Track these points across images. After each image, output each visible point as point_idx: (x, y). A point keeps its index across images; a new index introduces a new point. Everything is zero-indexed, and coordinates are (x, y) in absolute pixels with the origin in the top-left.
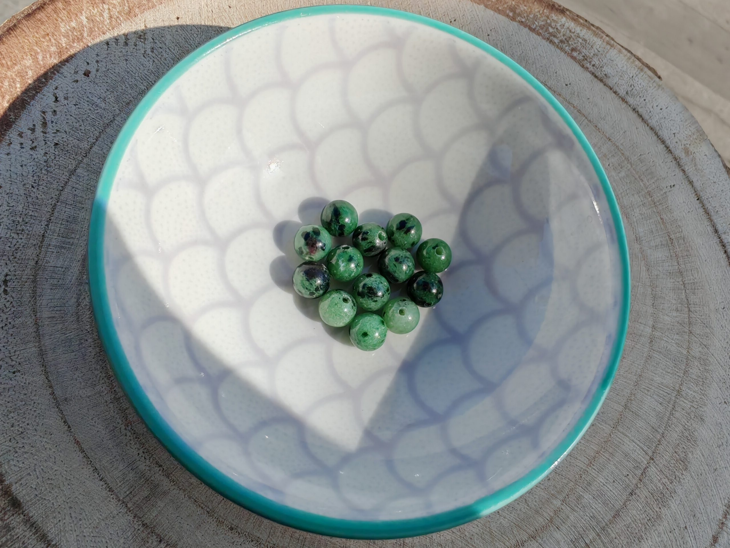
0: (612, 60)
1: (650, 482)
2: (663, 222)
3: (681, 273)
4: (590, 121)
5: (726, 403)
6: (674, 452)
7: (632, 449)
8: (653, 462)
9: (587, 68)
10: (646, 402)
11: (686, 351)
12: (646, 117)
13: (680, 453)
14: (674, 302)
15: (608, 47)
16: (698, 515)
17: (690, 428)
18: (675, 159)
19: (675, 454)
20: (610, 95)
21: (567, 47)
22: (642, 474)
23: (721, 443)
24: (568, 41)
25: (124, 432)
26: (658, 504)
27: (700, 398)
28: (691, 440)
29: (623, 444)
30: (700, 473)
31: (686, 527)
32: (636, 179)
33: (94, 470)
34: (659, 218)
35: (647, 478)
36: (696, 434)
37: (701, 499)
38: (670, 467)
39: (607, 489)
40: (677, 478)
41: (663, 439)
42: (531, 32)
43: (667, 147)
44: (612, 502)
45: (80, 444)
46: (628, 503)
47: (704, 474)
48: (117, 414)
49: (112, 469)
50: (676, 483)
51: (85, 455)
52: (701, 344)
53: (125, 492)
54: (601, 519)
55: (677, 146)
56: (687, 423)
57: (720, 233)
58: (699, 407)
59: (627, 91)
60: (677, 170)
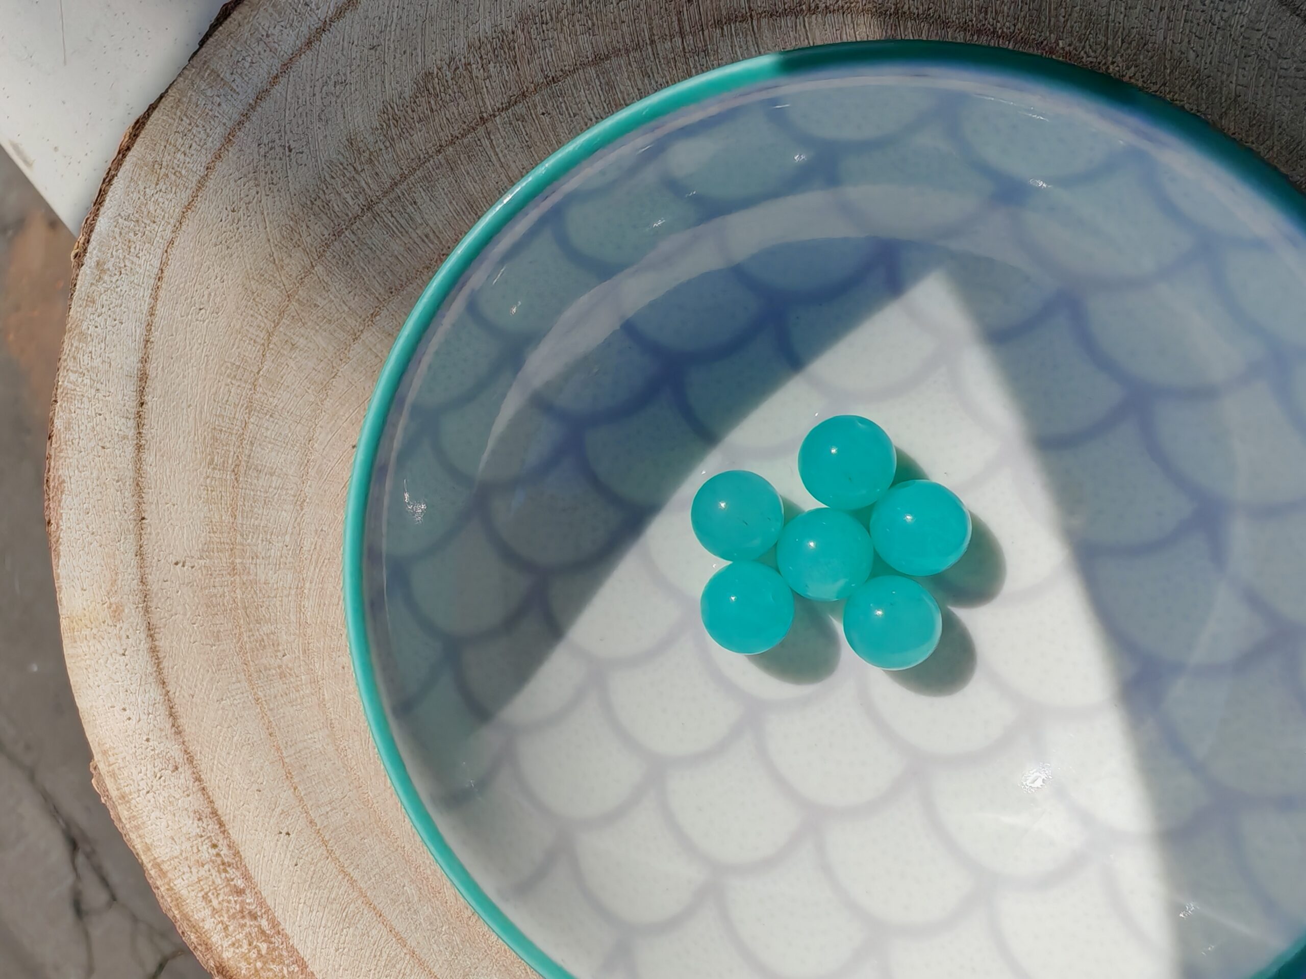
0: (173, 839)
1: (509, 85)
2: (235, 510)
4: (278, 749)
5: (289, 147)
6: (435, 113)
8: (485, 115)
9: (229, 846)
10: (442, 219)
11: (316, 269)
12: (162, 710)
13: (425, 106)
14: (292, 363)
15: (165, 867)
17: (382, 137)
18: (147, 610)
19: (434, 107)
20: (212, 780)
21: (248, 901)
22: (516, 102)
23: (338, 87)
24: (241, 911)
26: (514, 40)
27: (333, 177)
28: (391, 117)
30: (405, 56)
32: (245, 608)
34: (239, 520)
35: (510, 93)
36: (376, 124)
37: (429, 12)
38: (456, 90)
40: (453, 66)
41: (444, 142)
43: (151, 636)
44: (598, 83)
46: (567, 68)
47: (398, 50)
50: (460, 60)
54: (634, 65)
55: (131, 630)
56: (382, 147)
57: (135, 442)
58: (345, 165)
59: (173, 771)
60: (155, 588)
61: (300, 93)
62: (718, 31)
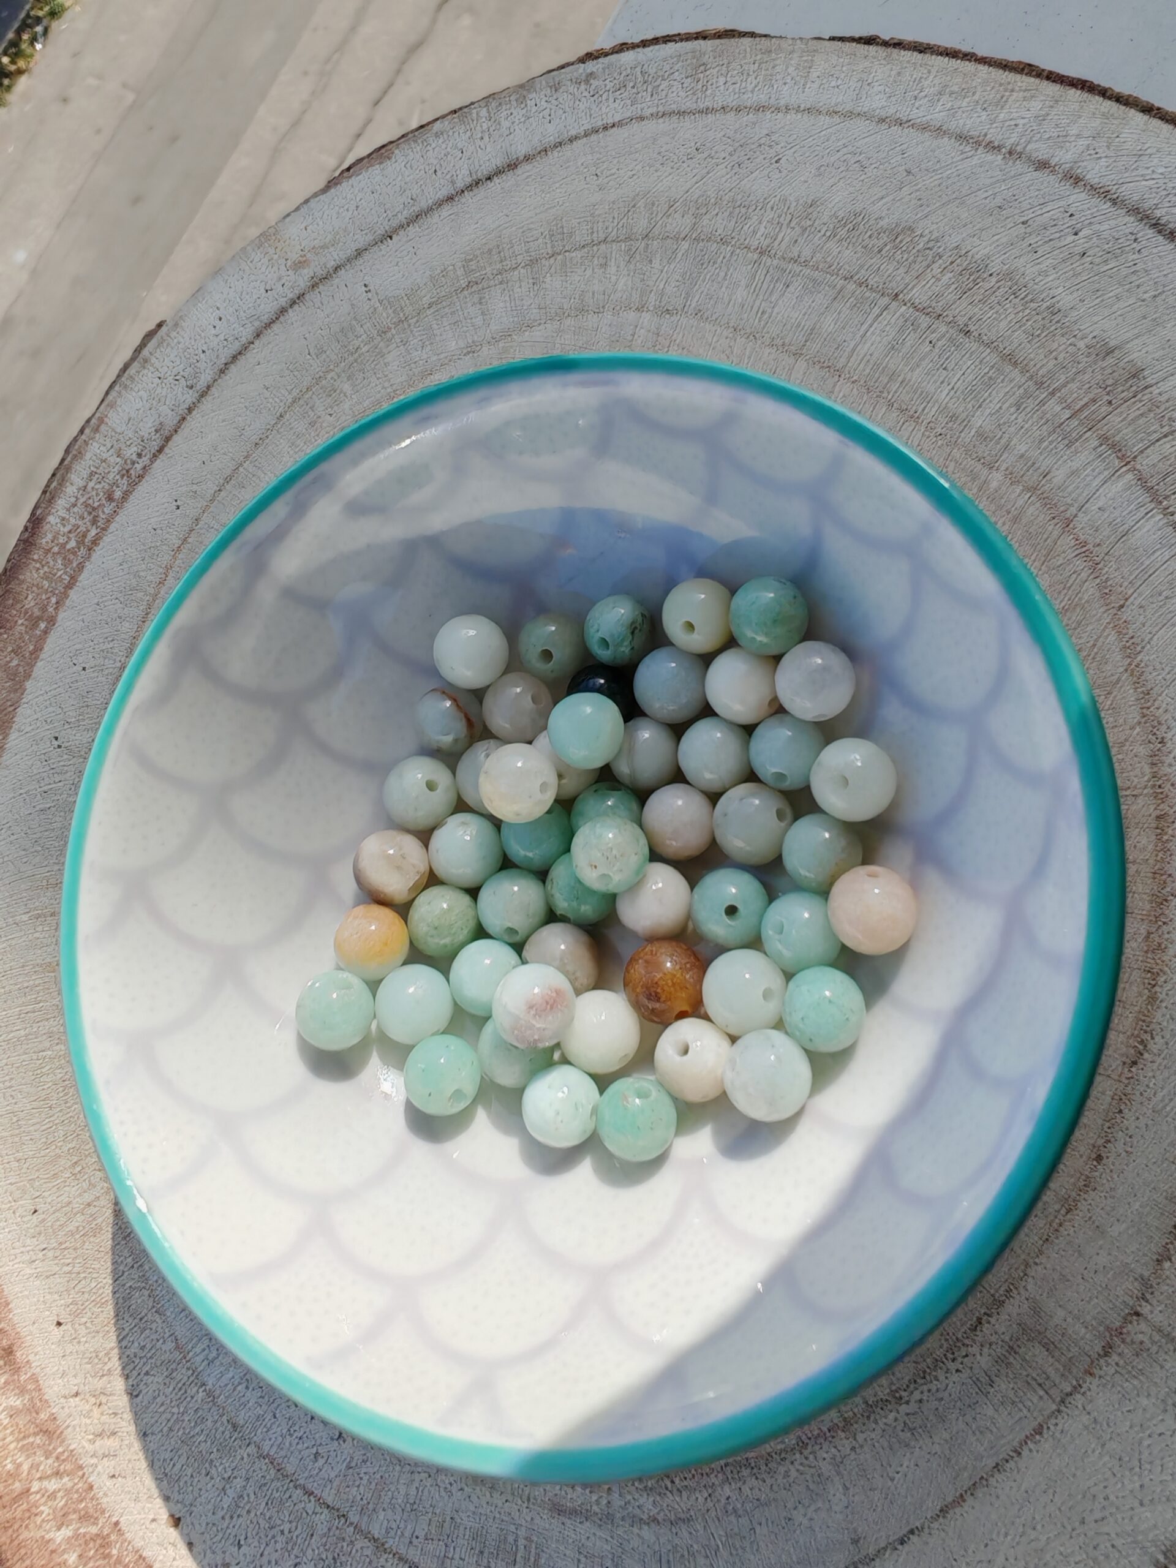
0: (129, 420)
1: (941, 298)
2: (436, 303)
3: (533, 262)
4: (247, 457)
5: (780, 159)
6: (879, 256)
7: (879, 339)
8: (901, 295)
9: (144, 468)
10: (786, 316)
11: (683, 243)
12: (236, 346)
13: (880, 244)
14: (589, 272)
15: (103, 428)
16: (998, 201)
17: (831, 226)
19: (883, 252)
20: (195, 422)
21: (105, 509)
22: (927, 314)
23: (856, 165)
24: (94, 509)
25: (913, 1407)
26: (983, 280)
27: (772, 208)
28: (853, 223)
29: (871, 355)
30: (916, 201)
31: (1023, 223)
32: (356, 361)
33: (999, 1470)
34: (429, 312)
35: (934, 304)
36: (841, 214)
37: (968, 198)
38: (910, 260)
39: (960, 382)
40: (931, 245)
41: (857, 277)
42: (77, 584)
43: (293, 303)
44: (986, 371)
45: (946, 1506)
46: (985, 338)
47: (918, 193)
48: (876, 1422)
49: (995, 1430)
50: (939, 247)
51: (969, 1493)
52: (667, 215)
53: (1041, 1397)
54: (1022, 390)
55: (290, 284)
56: (823, 232)
57: (453, 192)
58: (789, 212)
59: (187, 386)
60: (336, 281)
61: (833, 138)
62: (1096, 443)
